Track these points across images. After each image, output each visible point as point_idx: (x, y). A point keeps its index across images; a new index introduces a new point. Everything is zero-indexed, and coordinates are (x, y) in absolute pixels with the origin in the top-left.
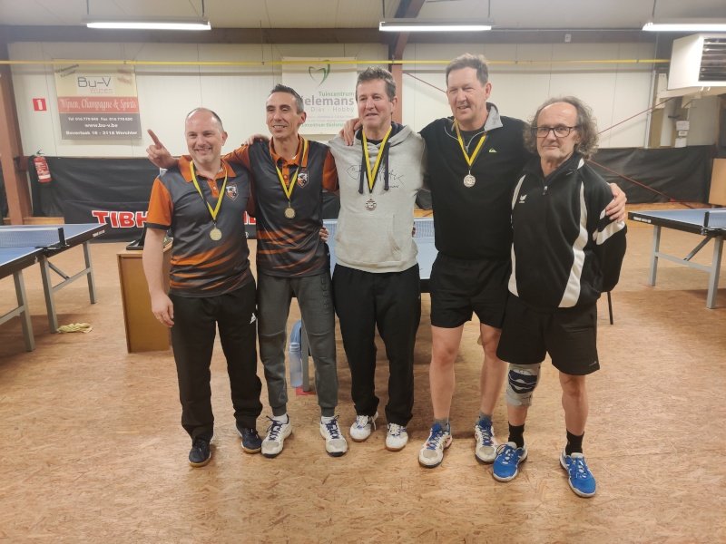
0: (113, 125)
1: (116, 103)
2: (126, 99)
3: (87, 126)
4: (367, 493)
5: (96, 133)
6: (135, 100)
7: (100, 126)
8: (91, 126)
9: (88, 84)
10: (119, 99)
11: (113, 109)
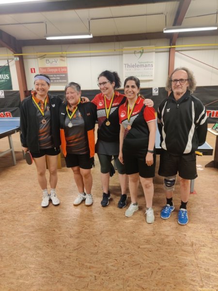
0: (58, 78)
2: (63, 68)
4: (117, 242)
5: (52, 81)
6: (66, 68)
9: (50, 62)
10: (60, 68)
11: (58, 72)
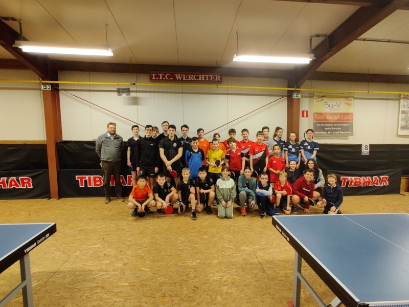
0: (339, 128)
1: (342, 116)
2: (347, 114)
3: (326, 129)
5: (330, 133)
6: (352, 114)
7: (333, 129)
8: (328, 129)
10: (344, 114)
11: (340, 120)
